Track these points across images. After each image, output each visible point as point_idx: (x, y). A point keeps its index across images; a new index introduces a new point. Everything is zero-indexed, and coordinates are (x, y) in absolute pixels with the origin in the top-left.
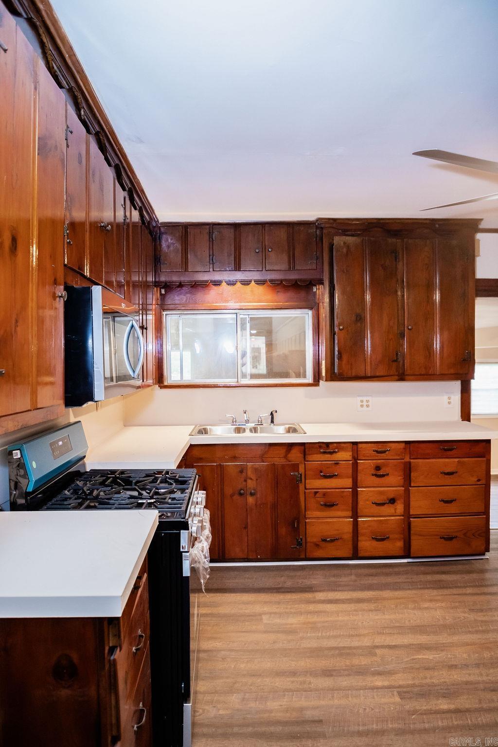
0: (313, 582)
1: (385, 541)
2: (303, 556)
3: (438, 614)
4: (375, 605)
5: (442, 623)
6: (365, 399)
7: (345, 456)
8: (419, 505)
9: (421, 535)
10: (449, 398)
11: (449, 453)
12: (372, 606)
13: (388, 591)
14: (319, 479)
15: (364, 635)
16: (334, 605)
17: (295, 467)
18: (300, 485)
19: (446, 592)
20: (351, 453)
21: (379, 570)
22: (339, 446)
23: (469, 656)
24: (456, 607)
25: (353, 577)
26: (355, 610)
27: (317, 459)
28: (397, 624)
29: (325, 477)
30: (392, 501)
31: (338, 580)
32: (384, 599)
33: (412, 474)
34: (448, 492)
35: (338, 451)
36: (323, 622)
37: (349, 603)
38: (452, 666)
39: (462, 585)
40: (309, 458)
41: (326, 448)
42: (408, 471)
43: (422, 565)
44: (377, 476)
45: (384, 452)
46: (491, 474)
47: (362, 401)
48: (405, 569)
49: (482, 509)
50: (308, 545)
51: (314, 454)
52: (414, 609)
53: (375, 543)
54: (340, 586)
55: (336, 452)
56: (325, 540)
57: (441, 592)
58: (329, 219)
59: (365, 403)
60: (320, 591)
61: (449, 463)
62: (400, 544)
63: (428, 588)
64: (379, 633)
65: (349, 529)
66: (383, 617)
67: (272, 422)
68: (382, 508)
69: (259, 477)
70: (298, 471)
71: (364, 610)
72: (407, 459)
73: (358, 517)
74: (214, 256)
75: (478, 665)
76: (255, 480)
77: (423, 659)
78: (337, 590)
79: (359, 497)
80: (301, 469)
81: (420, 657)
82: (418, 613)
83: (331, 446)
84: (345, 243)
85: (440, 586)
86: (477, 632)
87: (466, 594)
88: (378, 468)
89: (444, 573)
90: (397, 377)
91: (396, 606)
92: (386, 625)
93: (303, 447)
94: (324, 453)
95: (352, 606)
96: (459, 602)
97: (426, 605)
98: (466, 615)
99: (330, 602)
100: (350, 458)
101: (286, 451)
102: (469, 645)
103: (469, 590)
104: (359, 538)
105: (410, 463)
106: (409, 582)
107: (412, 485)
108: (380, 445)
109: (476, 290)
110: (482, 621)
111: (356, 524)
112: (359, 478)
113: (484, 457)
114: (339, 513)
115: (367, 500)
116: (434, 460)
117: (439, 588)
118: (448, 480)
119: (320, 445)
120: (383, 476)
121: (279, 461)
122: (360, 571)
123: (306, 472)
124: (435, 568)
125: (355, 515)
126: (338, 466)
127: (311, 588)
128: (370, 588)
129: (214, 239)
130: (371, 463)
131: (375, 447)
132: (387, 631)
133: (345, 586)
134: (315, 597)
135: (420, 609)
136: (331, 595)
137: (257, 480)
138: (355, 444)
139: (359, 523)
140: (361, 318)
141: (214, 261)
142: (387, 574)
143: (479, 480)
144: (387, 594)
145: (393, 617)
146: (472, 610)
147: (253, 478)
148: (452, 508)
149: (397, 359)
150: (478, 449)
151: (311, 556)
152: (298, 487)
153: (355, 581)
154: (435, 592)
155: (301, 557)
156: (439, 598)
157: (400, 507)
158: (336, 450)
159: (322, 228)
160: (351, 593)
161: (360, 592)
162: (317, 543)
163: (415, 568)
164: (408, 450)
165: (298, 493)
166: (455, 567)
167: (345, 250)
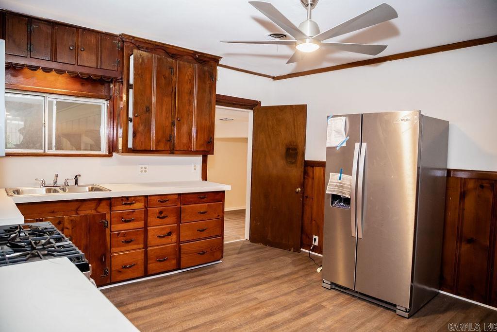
0: (122, 299)
1: (165, 262)
2: (109, 282)
3: (211, 300)
4: (172, 304)
5: (216, 305)
6: (143, 166)
7: (139, 205)
8: (185, 234)
9: (187, 254)
10: (195, 166)
11: (203, 200)
12: (170, 305)
13: (175, 293)
14: (121, 223)
15: (175, 325)
16: (145, 311)
17: (103, 216)
18: (107, 229)
19: (209, 286)
20: (143, 204)
21: (162, 281)
22: (136, 199)
23: (239, 320)
24: (219, 294)
25: (148, 289)
26: (160, 311)
27: (120, 209)
28: (192, 313)
29: (126, 222)
30: (170, 234)
31: (138, 293)
32: (175, 299)
33: (182, 215)
34: (202, 224)
35: (135, 203)
36: (143, 324)
37: (154, 307)
38: (234, 328)
39: (216, 280)
40: (114, 208)
41: (127, 200)
42: (179, 213)
43: (187, 273)
44: (160, 218)
45: (165, 201)
46: (225, 211)
47: (142, 168)
48: (178, 277)
49: (219, 233)
50: (113, 272)
51: (117, 206)
52: (196, 300)
53: (159, 264)
54: (142, 297)
55: (133, 203)
56: (125, 267)
57: (206, 287)
58: (130, 36)
59: (144, 170)
60: (130, 304)
61: (202, 207)
62: (174, 262)
63: (198, 286)
64: (183, 321)
65: (142, 256)
66: (180, 310)
67: (76, 183)
68: (163, 239)
69: (74, 227)
70: (105, 219)
71: (166, 309)
72: (179, 206)
73: (147, 247)
74: (32, 46)
75: (247, 324)
76: (71, 228)
77: (216, 329)
78: (141, 300)
79: (149, 233)
80: (108, 217)
81: (214, 328)
82: (200, 303)
83: (130, 199)
84: (141, 55)
85: (205, 283)
86: (237, 305)
87: (220, 285)
88: (161, 212)
89: (202, 275)
90: (169, 152)
91: (185, 302)
92: (185, 315)
93: (109, 201)
94: (125, 204)
95: (157, 309)
96: (219, 290)
97: (202, 296)
98: (227, 297)
99: (140, 309)
100: (143, 207)
101: (96, 205)
102: (236, 314)
103: (221, 282)
104: (148, 262)
105: (181, 207)
106: (185, 285)
107: (182, 222)
108: (163, 197)
109: (216, 101)
110: (236, 298)
111: (146, 253)
112: (149, 220)
113: (221, 201)
114: (135, 247)
115: (154, 235)
116: (195, 205)
117: (204, 285)
118: (202, 217)
119: (122, 198)
120: (164, 218)
121: (90, 212)
122: (150, 284)
123: (112, 219)
124: (196, 273)
125: (146, 247)
126: (134, 213)
127: (122, 303)
128: (162, 294)
129: (32, 31)
130: (157, 210)
131: (159, 198)
132: (187, 318)
133: (145, 296)
134: (128, 309)
135: (200, 299)
136: (139, 305)
137: (72, 228)
138: (146, 197)
139: (148, 252)
140: (149, 110)
141: (32, 49)
142: (169, 283)
143: (218, 216)
144: (175, 295)
145: (186, 308)
146: (228, 293)
147: (68, 227)
148: (204, 235)
149: (170, 139)
150: (218, 197)
151: (115, 281)
152: (105, 231)
153: (150, 291)
154: (202, 288)
155: (108, 282)
156: (206, 290)
157: (174, 237)
158: (134, 202)
159: (123, 41)
160: (152, 300)
161: (157, 298)
162: (120, 270)
163: (184, 275)
164: (179, 200)
165: (105, 236)
166: (206, 270)
167: (140, 60)
